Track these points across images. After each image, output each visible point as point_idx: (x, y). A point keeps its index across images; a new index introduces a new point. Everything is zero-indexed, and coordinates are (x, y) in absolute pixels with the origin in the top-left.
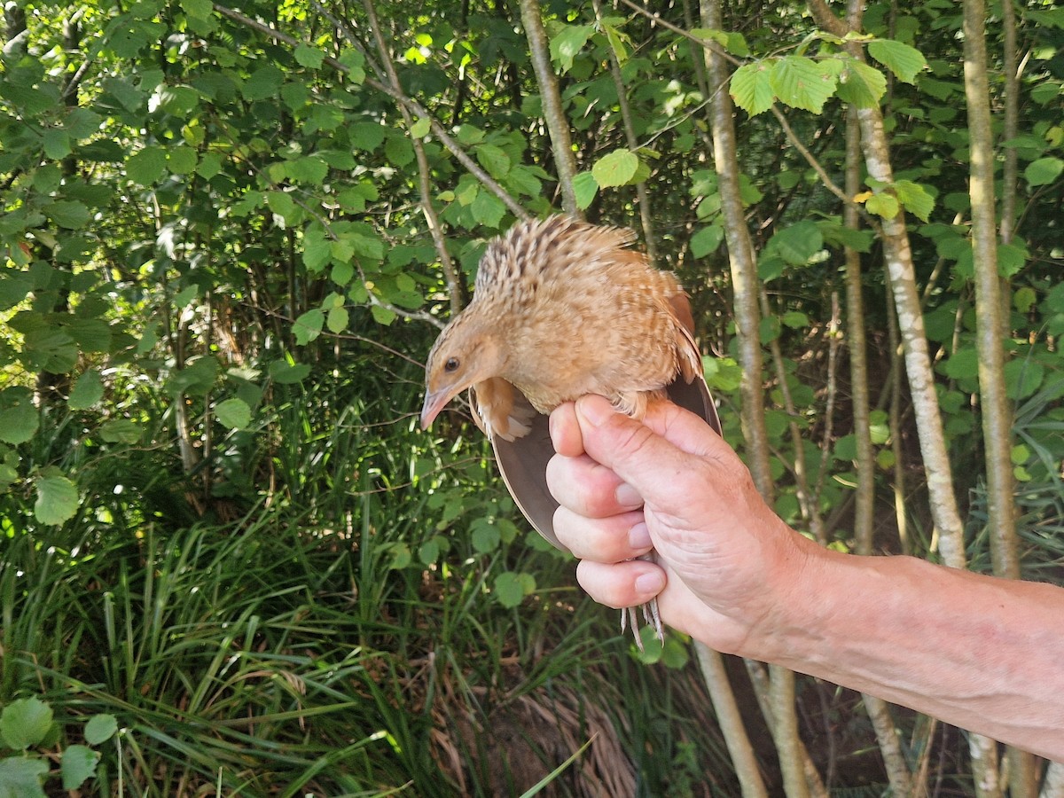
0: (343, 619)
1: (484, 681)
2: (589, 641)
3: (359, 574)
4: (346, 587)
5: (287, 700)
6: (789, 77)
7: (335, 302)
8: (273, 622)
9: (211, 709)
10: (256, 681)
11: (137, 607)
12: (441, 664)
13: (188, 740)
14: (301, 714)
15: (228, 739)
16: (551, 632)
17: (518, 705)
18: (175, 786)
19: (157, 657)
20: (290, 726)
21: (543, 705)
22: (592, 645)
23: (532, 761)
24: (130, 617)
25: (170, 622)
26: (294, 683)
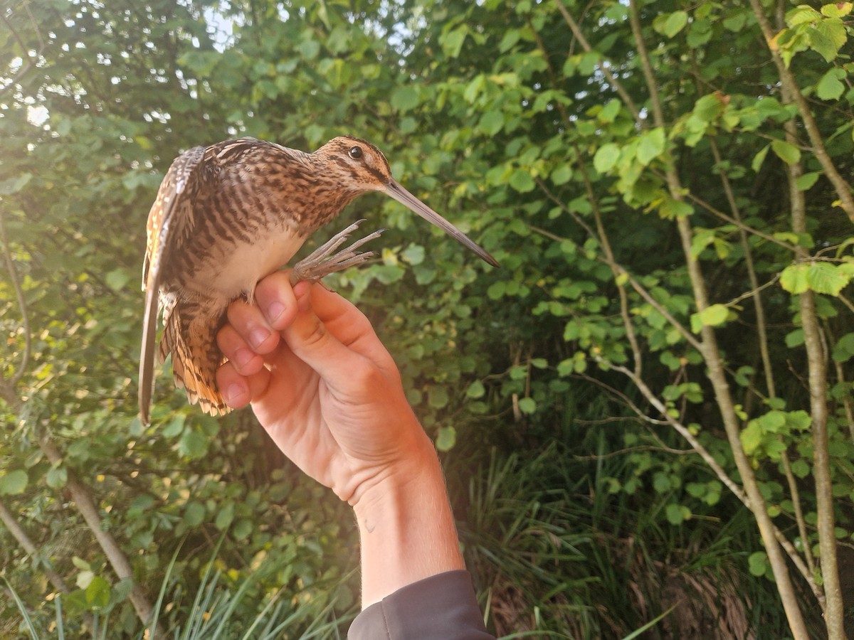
0: (584, 511)
1: (662, 559)
2: (727, 550)
3: (594, 488)
4: (588, 493)
5: (550, 550)
6: (818, 274)
7: (580, 356)
8: (547, 506)
9: (513, 545)
10: (536, 536)
11: (485, 486)
12: (636, 546)
13: (502, 558)
14: (557, 557)
15: (520, 562)
16: (705, 539)
17: (681, 577)
18: (494, 578)
19: (491, 513)
20: (552, 562)
21: (696, 580)
22: (728, 553)
23: (687, 611)
24: (480, 491)
25: (498, 496)
26: (556, 541)
